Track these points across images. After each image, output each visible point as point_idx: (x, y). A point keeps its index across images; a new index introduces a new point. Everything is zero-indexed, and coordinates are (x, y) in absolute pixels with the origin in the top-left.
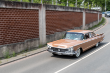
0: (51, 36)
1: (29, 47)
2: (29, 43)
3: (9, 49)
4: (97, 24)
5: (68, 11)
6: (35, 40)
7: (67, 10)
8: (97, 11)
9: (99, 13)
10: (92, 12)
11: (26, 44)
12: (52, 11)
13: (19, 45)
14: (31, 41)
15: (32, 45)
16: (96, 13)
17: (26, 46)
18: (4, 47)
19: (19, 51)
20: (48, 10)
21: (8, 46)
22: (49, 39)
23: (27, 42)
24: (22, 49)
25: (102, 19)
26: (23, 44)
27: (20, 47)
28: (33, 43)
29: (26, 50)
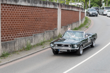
0: (9, 43)
4: (77, 26)
5: (35, 7)
7: (34, 5)
8: (78, 8)
9: (80, 11)
10: (70, 9)
12: (10, 5)
16: (76, 10)
20: (5, 4)
22: (6, 48)
25: (84, 20)
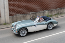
1: (60, 12)
2: (60, 10)
3: (49, 12)
6: (63, 9)
11: (58, 10)
13: (54, 11)
14: (61, 9)
15: (61, 11)
17: (58, 12)
18: (47, 11)
19: (54, 14)
21: (48, 11)
23: (59, 9)
24: (55, 13)
26: (57, 10)
27: (55, 12)
28: (62, 10)
29: (58, 14)
